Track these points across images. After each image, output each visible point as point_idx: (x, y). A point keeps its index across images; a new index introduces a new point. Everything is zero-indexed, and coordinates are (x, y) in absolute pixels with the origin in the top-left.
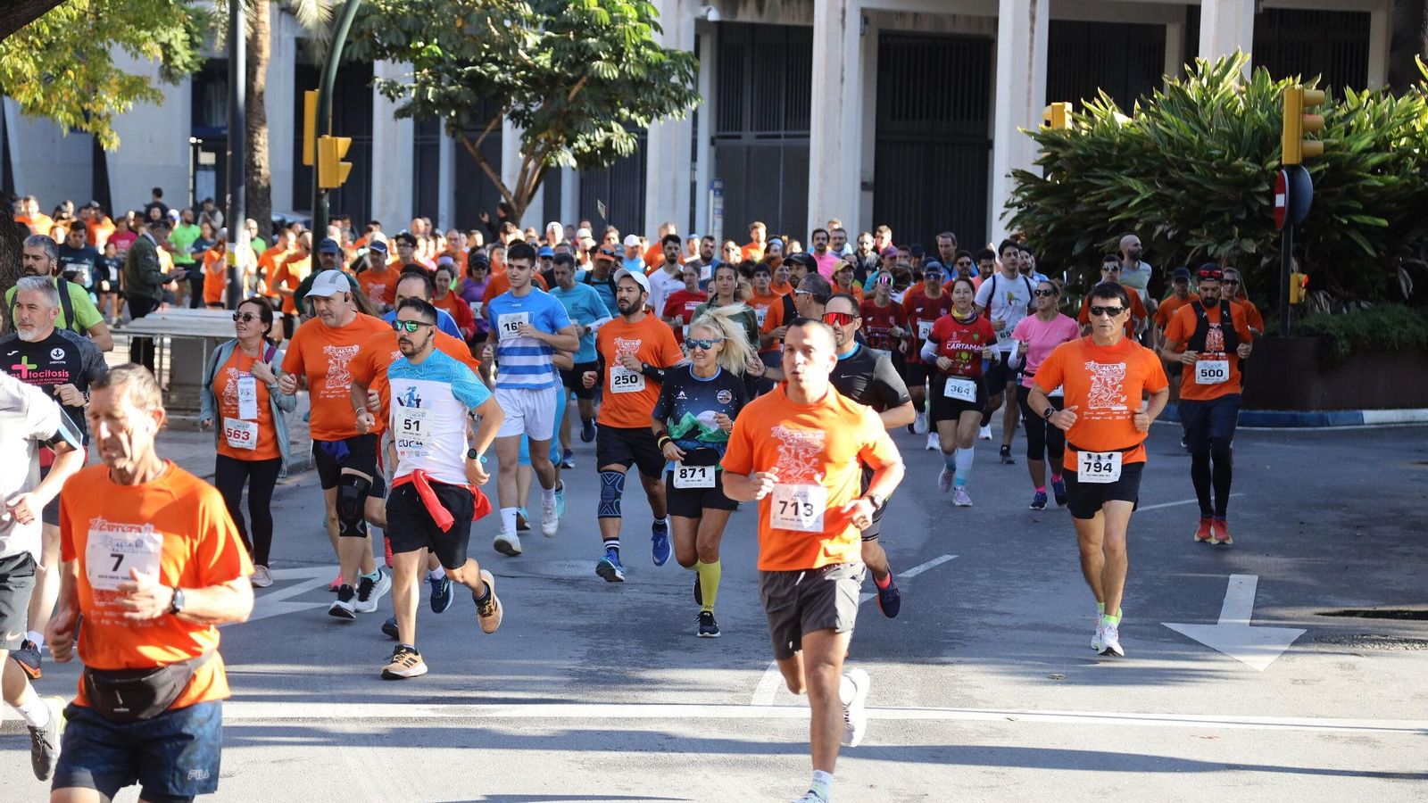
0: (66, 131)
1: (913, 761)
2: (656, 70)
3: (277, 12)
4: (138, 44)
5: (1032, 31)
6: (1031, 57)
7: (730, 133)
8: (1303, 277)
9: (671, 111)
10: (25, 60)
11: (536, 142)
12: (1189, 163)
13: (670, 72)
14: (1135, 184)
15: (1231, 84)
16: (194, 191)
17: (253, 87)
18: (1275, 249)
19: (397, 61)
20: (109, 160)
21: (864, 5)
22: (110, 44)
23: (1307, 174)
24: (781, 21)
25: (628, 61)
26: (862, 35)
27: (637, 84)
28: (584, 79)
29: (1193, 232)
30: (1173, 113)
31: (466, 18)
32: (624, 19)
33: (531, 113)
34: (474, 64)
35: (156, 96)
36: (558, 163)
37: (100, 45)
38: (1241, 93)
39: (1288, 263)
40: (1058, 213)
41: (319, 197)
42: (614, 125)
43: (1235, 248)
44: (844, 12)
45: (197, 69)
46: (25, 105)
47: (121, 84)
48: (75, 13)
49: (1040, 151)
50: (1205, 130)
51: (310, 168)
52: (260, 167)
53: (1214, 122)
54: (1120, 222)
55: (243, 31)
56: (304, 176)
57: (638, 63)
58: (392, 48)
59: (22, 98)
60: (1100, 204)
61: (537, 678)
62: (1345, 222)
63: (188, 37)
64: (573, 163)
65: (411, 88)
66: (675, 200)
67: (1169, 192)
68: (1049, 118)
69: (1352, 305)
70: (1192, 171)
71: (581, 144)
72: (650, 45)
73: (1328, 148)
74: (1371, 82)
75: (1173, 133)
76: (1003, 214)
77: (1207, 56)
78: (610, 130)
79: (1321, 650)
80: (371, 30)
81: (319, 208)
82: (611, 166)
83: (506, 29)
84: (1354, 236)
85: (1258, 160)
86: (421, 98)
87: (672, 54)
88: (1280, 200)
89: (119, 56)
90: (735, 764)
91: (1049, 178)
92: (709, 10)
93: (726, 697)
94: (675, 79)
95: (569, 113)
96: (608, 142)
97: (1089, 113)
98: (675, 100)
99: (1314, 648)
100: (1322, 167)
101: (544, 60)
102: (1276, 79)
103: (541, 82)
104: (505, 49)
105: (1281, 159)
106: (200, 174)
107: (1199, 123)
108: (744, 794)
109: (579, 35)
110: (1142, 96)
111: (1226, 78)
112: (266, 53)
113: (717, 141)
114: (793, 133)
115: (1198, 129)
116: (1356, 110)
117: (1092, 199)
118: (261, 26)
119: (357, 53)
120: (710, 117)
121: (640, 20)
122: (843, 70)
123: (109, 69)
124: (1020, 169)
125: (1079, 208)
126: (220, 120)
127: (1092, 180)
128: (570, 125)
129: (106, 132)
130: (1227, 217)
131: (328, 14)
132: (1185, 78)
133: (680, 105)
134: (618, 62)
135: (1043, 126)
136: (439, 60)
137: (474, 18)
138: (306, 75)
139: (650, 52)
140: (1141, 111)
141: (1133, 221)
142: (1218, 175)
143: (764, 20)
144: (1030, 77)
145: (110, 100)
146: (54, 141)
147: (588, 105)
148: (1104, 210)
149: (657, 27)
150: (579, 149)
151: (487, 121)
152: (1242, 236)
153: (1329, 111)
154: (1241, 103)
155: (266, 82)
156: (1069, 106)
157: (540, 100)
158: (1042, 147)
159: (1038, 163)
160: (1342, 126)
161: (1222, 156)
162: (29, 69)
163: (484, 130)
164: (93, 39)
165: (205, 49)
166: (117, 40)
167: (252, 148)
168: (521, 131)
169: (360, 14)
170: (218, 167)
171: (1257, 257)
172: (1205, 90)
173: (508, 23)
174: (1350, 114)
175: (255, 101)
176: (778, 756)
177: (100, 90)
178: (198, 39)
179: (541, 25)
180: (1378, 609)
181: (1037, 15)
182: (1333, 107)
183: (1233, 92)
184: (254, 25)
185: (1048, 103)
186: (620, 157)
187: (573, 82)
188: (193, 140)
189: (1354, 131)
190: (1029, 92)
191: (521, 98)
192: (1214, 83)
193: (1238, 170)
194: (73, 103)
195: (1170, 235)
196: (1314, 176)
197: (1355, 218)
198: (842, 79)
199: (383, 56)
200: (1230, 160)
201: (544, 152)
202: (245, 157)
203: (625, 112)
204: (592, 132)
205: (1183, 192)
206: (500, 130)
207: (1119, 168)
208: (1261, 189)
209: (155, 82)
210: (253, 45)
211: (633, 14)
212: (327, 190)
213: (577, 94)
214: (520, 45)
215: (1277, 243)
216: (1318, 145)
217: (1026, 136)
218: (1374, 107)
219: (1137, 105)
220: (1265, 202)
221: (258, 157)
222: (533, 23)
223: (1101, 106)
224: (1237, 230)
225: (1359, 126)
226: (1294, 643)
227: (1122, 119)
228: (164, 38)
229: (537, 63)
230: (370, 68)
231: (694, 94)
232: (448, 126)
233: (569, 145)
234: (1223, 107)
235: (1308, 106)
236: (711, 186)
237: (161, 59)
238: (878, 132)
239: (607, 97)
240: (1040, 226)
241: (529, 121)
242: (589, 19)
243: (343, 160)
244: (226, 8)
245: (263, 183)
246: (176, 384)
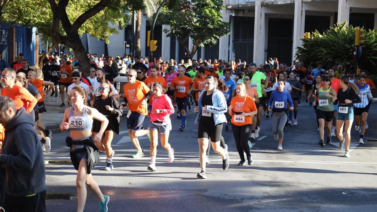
0: (99, 40)
1: (275, 171)
2: (221, 26)
3: (142, 15)
4: (114, 21)
5: (301, 18)
6: (301, 23)
7: (237, 40)
8: (360, 70)
9: (224, 35)
10: (91, 25)
11: (196, 41)
12: (335, 45)
13: (224, 27)
14: (323, 50)
15: (344, 28)
16: (125, 53)
17: (137, 31)
18: (353, 63)
19: (167, 25)
20: (108, 46)
21: (266, 12)
22: (108, 22)
23: (361, 47)
24: (248, 16)
25: (215, 24)
26: (265, 19)
27: (217, 29)
28: (206, 28)
29: (336, 60)
30: (332, 35)
31: (181, 16)
32: (215, 16)
33: (195, 36)
34: (183, 25)
35: (117, 33)
36: (200, 46)
37: (106, 22)
38: (346, 30)
39: (356, 67)
40: (307, 56)
41: (150, 53)
42: (212, 38)
43: (345, 63)
44: (261, 14)
45: (126, 27)
46: (91, 34)
47: (110, 30)
48: (101, 15)
49: (303, 43)
50: (339, 38)
51: (149, 47)
52: (139, 47)
53: (341, 37)
54: (320, 58)
55: (135, 19)
56: (147, 49)
57: (217, 25)
58: (166, 22)
59: (90, 33)
60: (316, 54)
61: (195, 153)
62: (369, 58)
63: (124, 20)
64: (203, 46)
65: (170, 31)
66: (225, 54)
67: (331, 51)
68: (305, 36)
69: (370, 75)
70: (336, 47)
71: (205, 42)
72: (220, 21)
73: (365, 42)
74: (375, 28)
75: (332, 39)
76: (295, 56)
77: (339, 23)
78: (211, 39)
79: (363, 148)
80: (162, 18)
81: (150, 55)
82: (212, 47)
83: (190, 18)
84: (371, 61)
85: (350, 45)
86: (172, 32)
87: (224, 23)
88: (355, 53)
89: (110, 24)
90: (237, 171)
91: (305, 49)
92: (232, 14)
93: (235, 157)
94: (225, 28)
95: (203, 35)
96: (211, 41)
97: (314, 35)
98: (225, 32)
99: (361, 148)
100: (364, 46)
101: (198, 24)
102: (354, 27)
103: (197, 29)
104: (189, 23)
105: (355, 44)
106: (127, 49)
107: (337, 37)
108: (239, 177)
109: (205, 19)
110: (325, 31)
111: (343, 27)
112: (140, 23)
113: (234, 41)
114: (250, 40)
115: (337, 38)
116: (371, 34)
117: (314, 53)
118: (139, 18)
119: (159, 23)
120: (233, 37)
121: (218, 16)
122: (261, 26)
123: (108, 27)
124: (299, 46)
125: (311, 55)
126: (130, 38)
127: (314, 49)
128: (203, 38)
129: (107, 40)
130: (343, 57)
131: (153, 15)
132: (334, 27)
133: (226, 34)
134: (213, 25)
135: (304, 37)
136: (176, 24)
137: (183, 16)
138: (148, 28)
139: (220, 22)
140: (325, 34)
141: (323, 58)
142: (341, 48)
143: (244, 16)
144: (301, 27)
145: (108, 33)
146: (97, 42)
147: (207, 34)
148: (317, 55)
149: (221, 17)
150: (205, 43)
151: (186, 38)
152: (346, 61)
153: (365, 34)
154: (347, 32)
155: (140, 29)
156: (309, 33)
157: (197, 33)
158: (303, 42)
159: (302, 45)
160: (368, 37)
161: (342, 44)
162: (92, 27)
163: (185, 39)
164: (105, 20)
165: (128, 23)
166: (109, 21)
167: (137, 43)
168: (193, 39)
169: (159, 15)
170: (130, 48)
171: (350, 65)
172: (339, 30)
173: (190, 17)
174: (370, 35)
175: (138, 33)
176: (246, 169)
177: (106, 31)
178: (126, 21)
179: (197, 17)
180: (375, 139)
181: (303, 14)
182: (366, 33)
183: (345, 30)
184: (138, 18)
185: (305, 33)
186: (213, 45)
187: (204, 29)
188: (125, 42)
189: (371, 38)
190: (301, 31)
191: (193, 32)
192: (341, 28)
193: (346, 47)
194: (101, 34)
195: (331, 60)
196: (362, 48)
197: (371, 57)
198: (261, 28)
199: (164, 24)
200: (344, 45)
201: (198, 43)
202: (135, 45)
203: (215, 35)
204: (207, 39)
205: (334, 51)
206: (188, 39)
207: (320, 46)
208: (351, 51)
209: (117, 30)
210: (137, 22)
211: (216, 14)
212: (152, 52)
213: (204, 31)
214: (193, 21)
215: (354, 62)
216: (363, 41)
217: (300, 40)
218: (375, 33)
219: (324, 33)
220: (352, 54)
221: (138, 45)
222: (195, 17)
223: (316, 33)
224: (345, 59)
225: (372, 37)
226: (357, 147)
227: (321, 36)
228: (119, 20)
229: (196, 25)
230: (162, 26)
231: (229, 31)
232: (177, 38)
233: (203, 42)
234: (343, 33)
235: (361, 33)
236: (233, 51)
237: (118, 24)
238: (268, 39)
239: (211, 33)
240: (303, 59)
241: (194, 37)
242: (207, 16)
243: (156, 45)
244: (132, 14)
245: (139, 51)
246: (121, 92)
